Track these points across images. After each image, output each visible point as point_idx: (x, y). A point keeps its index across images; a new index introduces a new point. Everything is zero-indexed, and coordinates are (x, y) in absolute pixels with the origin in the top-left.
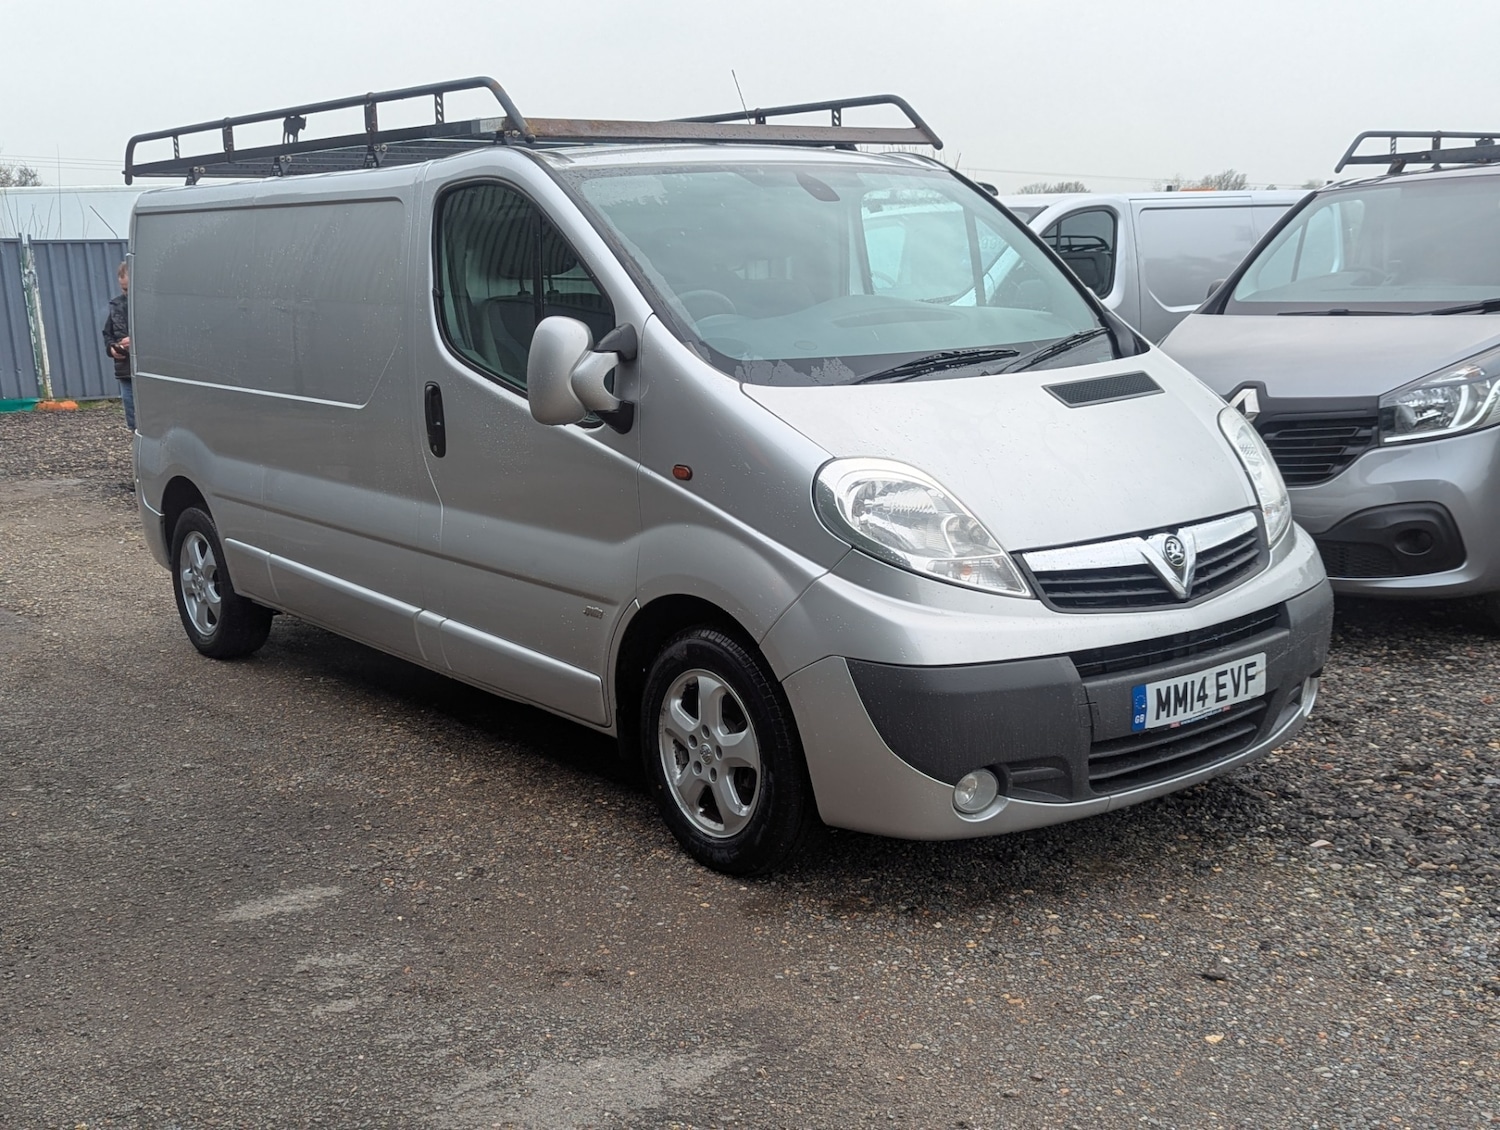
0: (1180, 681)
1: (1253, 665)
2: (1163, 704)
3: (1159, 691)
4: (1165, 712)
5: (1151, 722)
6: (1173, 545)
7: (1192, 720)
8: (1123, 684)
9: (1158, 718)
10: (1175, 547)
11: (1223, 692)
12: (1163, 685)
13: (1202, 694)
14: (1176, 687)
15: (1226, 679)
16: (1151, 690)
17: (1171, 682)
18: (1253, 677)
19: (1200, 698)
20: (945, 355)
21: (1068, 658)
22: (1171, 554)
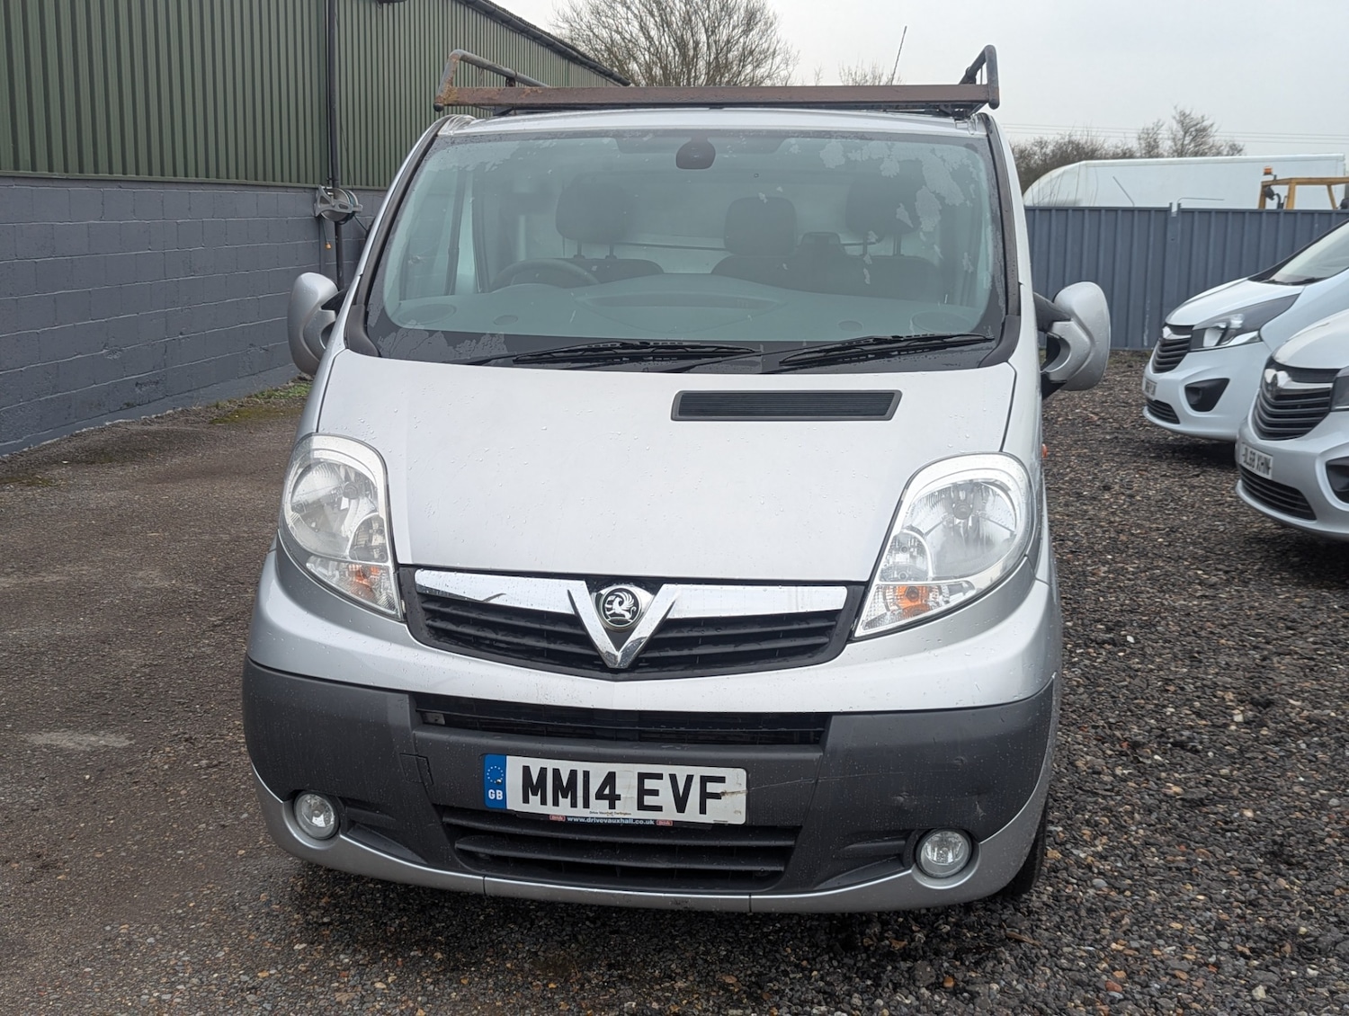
0: (565, 767)
1: (721, 780)
2: (532, 786)
3: (526, 770)
4: (538, 798)
5: (515, 803)
6: (618, 600)
7: (589, 821)
8: (469, 746)
9: (526, 800)
10: (621, 603)
11: (648, 800)
12: (535, 765)
13: (607, 791)
14: (556, 772)
15: (664, 786)
16: (514, 766)
17: (550, 765)
18: (717, 796)
19: (600, 796)
20: (625, 345)
21: (407, 696)
22: (609, 610)
